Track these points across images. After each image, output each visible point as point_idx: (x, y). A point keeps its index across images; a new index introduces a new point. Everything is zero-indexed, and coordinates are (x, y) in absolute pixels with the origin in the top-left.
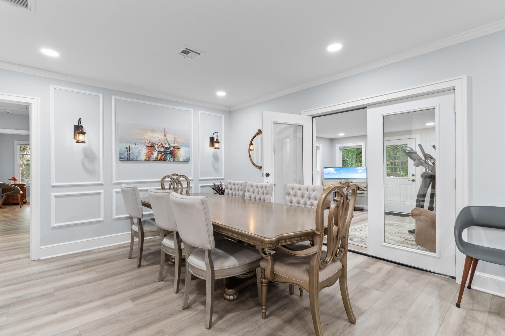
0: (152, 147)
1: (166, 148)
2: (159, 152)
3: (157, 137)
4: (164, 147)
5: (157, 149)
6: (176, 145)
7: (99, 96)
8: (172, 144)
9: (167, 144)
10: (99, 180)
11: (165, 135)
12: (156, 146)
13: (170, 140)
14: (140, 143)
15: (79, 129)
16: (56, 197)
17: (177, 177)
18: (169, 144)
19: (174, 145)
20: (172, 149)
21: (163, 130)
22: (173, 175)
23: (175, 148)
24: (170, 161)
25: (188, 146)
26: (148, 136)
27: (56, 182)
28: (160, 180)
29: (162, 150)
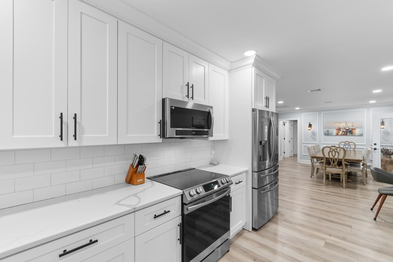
0: (339, 129)
1: (347, 129)
2: (343, 132)
3: (342, 125)
4: (346, 129)
5: (342, 130)
6: (353, 128)
7: (317, 114)
8: (351, 127)
9: (348, 128)
10: (317, 142)
11: (346, 124)
12: (341, 129)
13: (350, 126)
14: (333, 128)
15: (310, 126)
16: (304, 146)
17: (348, 143)
18: (349, 128)
19: (352, 128)
20: (351, 130)
21: (345, 122)
22: (346, 142)
23: (352, 129)
24: (349, 135)
25: (361, 127)
26: (338, 125)
27: (304, 142)
28: (339, 143)
29: (345, 130)
